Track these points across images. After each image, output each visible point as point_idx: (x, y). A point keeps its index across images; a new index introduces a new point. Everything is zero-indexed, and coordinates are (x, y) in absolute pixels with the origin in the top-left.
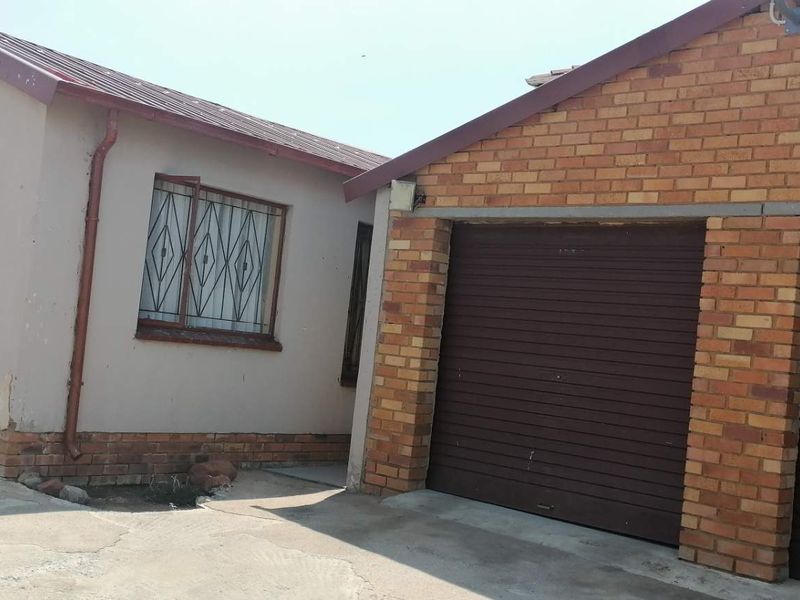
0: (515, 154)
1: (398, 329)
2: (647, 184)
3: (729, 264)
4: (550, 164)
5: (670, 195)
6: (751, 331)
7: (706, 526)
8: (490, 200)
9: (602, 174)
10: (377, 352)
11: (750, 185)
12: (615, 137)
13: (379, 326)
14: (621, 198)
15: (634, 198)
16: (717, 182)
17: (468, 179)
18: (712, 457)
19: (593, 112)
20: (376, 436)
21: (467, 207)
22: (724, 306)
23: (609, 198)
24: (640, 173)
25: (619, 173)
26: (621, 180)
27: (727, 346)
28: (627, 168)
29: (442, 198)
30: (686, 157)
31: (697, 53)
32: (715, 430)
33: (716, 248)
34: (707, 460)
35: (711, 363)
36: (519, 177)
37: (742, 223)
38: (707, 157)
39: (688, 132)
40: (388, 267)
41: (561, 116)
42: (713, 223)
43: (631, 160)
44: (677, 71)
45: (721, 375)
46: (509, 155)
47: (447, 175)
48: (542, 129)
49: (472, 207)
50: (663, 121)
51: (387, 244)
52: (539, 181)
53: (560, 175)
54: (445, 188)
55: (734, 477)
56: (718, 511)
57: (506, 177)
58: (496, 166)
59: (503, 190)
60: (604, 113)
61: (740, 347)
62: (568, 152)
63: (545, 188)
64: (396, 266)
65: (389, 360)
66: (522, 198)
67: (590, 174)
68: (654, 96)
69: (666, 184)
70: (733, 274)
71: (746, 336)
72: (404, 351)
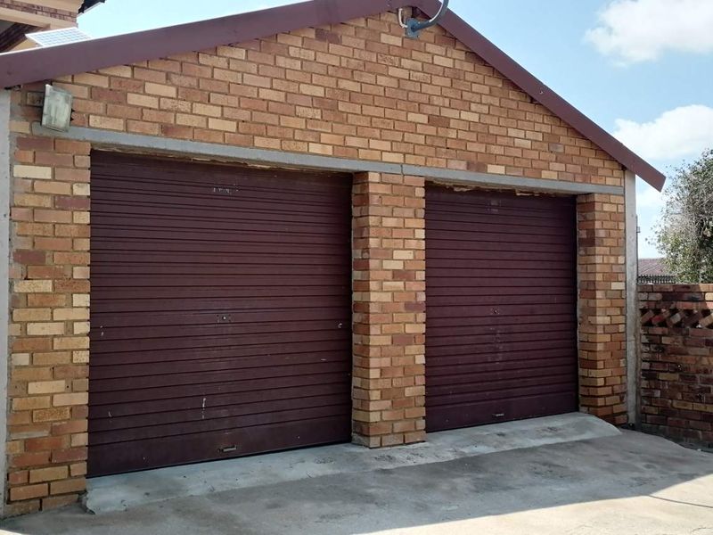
0: (194, 82)
1: (46, 286)
2: (324, 138)
3: (386, 211)
4: (234, 101)
5: (342, 150)
6: (402, 262)
7: (386, 416)
8: (167, 130)
9: (285, 121)
10: (12, 321)
11: (395, 149)
12: (293, 88)
13: (11, 285)
14: (303, 147)
15: (314, 148)
16: (374, 144)
17: (133, 99)
18: (386, 362)
19: (271, 57)
20: (24, 435)
21: (134, 133)
22: (386, 243)
23: (293, 146)
24: (317, 126)
25: (301, 124)
26: (302, 130)
27: (390, 275)
28: (307, 119)
29: (98, 118)
30: (352, 119)
31: (351, 31)
32: (386, 340)
33: (376, 197)
34: (383, 366)
35: (381, 290)
36: (199, 108)
37: (391, 178)
38: (364, 122)
39: (351, 97)
40: (17, 202)
41: (240, 53)
42: (373, 177)
43: (310, 113)
44: (338, 41)
45: (386, 298)
46: (186, 81)
47: (102, 89)
48: (222, 62)
49: (143, 134)
50: (331, 82)
51: (11, 170)
52: (223, 117)
53: (245, 115)
54: (101, 105)
55: (400, 374)
56: (392, 402)
57: (185, 106)
58: (172, 91)
59: (182, 120)
60: (281, 61)
61: (397, 275)
62: (252, 93)
63: (231, 126)
64: (31, 201)
65: (34, 330)
66: (206, 133)
67: (273, 119)
68: (322, 58)
69: (337, 140)
70: (389, 219)
71: (399, 266)
72: (59, 314)
